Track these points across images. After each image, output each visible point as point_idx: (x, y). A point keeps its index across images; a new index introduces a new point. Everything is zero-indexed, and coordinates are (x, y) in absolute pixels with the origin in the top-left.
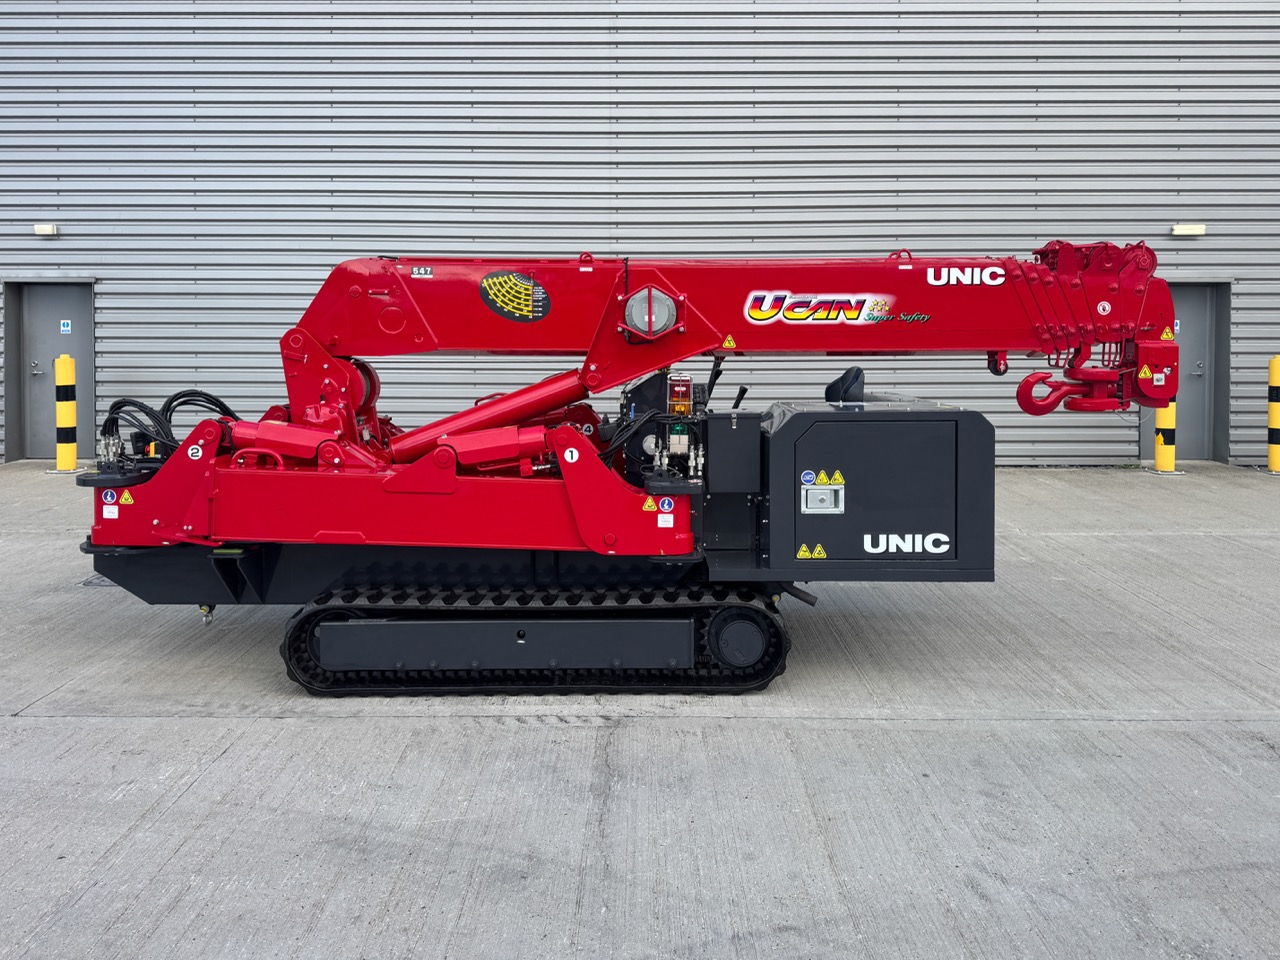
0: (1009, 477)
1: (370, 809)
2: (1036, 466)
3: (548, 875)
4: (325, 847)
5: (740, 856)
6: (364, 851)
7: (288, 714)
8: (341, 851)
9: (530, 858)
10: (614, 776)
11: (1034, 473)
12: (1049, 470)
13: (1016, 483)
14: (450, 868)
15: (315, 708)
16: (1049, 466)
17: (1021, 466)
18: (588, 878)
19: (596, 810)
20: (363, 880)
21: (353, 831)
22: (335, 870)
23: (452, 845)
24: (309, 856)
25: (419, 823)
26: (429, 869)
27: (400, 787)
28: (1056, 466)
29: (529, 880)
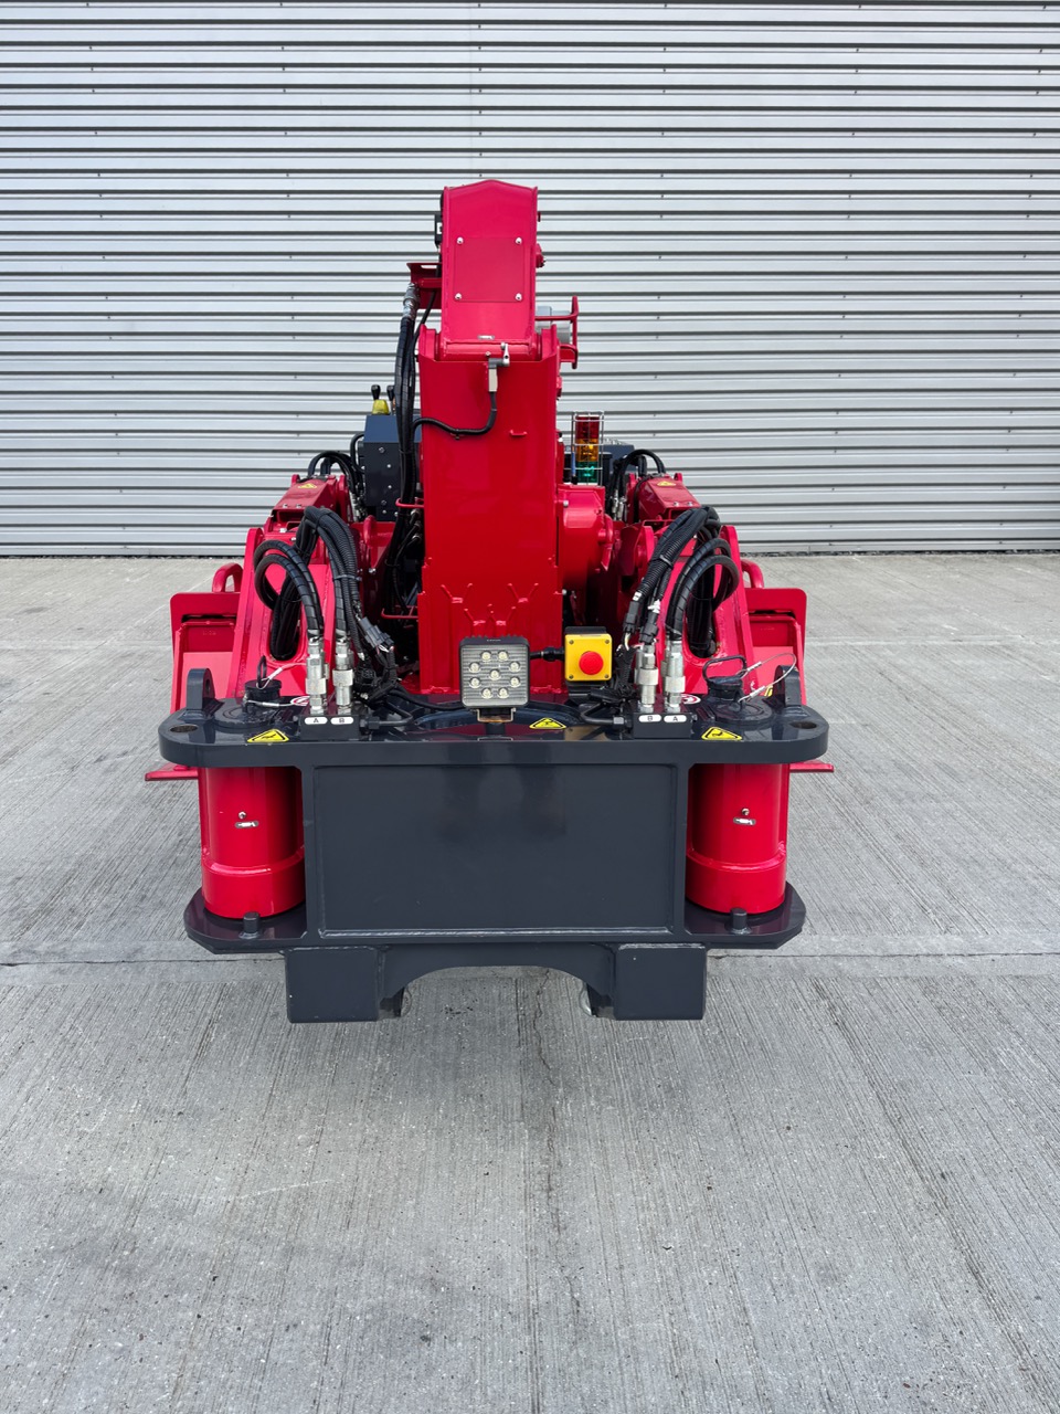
0: (978, 566)
1: (146, 1165)
2: (1004, 552)
3: (471, 1332)
4: (59, 1264)
5: (812, 1273)
6: (127, 1272)
7: (24, 957)
8: (87, 1275)
9: (434, 1285)
10: (558, 1086)
11: (1005, 561)
13: (991, 574)
14: (288, 1315)
15: (67, 945)
16: (1019, 551)
17: (985, 552)
18: (546, 1340)
19: (538, 1163)
20: (124, 1353)
21: (110, 1220)
22: (72, 1324)
23: (290, 1252)
24: (27, 1290)
25: (231, 1199)
26: (248, 1318)
27: (198, 1113)
28: (1028, 551)
29: (436, 1346)
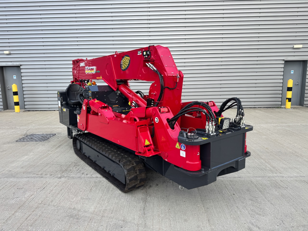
0: (249, 111)
1: (81, 205)
2: (255, 108)
3: (128, 226)
4: (67, 218)
6: (78, 219)
8: (71, 219)
9: (124, 221)
10: (148, 195)
11: (255, 110)
12: (258, 109)
13: (251, 112)
14: (101, 224)
15: (70, 175)
16: (258, 108)
17: (251, 108)
18: (140, 228)
19: (143, 206)
20: (77, 228)
21: (75, 212)
22: (69, 225)
23: (102, 217)
24: (62, 221)
25: (94, 210)
26: (95, 225)
27: (90, 199)
28: (260, 108)
29: (123, 228)
